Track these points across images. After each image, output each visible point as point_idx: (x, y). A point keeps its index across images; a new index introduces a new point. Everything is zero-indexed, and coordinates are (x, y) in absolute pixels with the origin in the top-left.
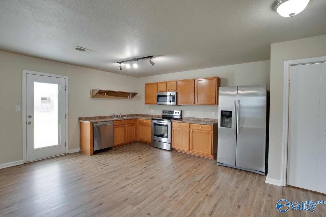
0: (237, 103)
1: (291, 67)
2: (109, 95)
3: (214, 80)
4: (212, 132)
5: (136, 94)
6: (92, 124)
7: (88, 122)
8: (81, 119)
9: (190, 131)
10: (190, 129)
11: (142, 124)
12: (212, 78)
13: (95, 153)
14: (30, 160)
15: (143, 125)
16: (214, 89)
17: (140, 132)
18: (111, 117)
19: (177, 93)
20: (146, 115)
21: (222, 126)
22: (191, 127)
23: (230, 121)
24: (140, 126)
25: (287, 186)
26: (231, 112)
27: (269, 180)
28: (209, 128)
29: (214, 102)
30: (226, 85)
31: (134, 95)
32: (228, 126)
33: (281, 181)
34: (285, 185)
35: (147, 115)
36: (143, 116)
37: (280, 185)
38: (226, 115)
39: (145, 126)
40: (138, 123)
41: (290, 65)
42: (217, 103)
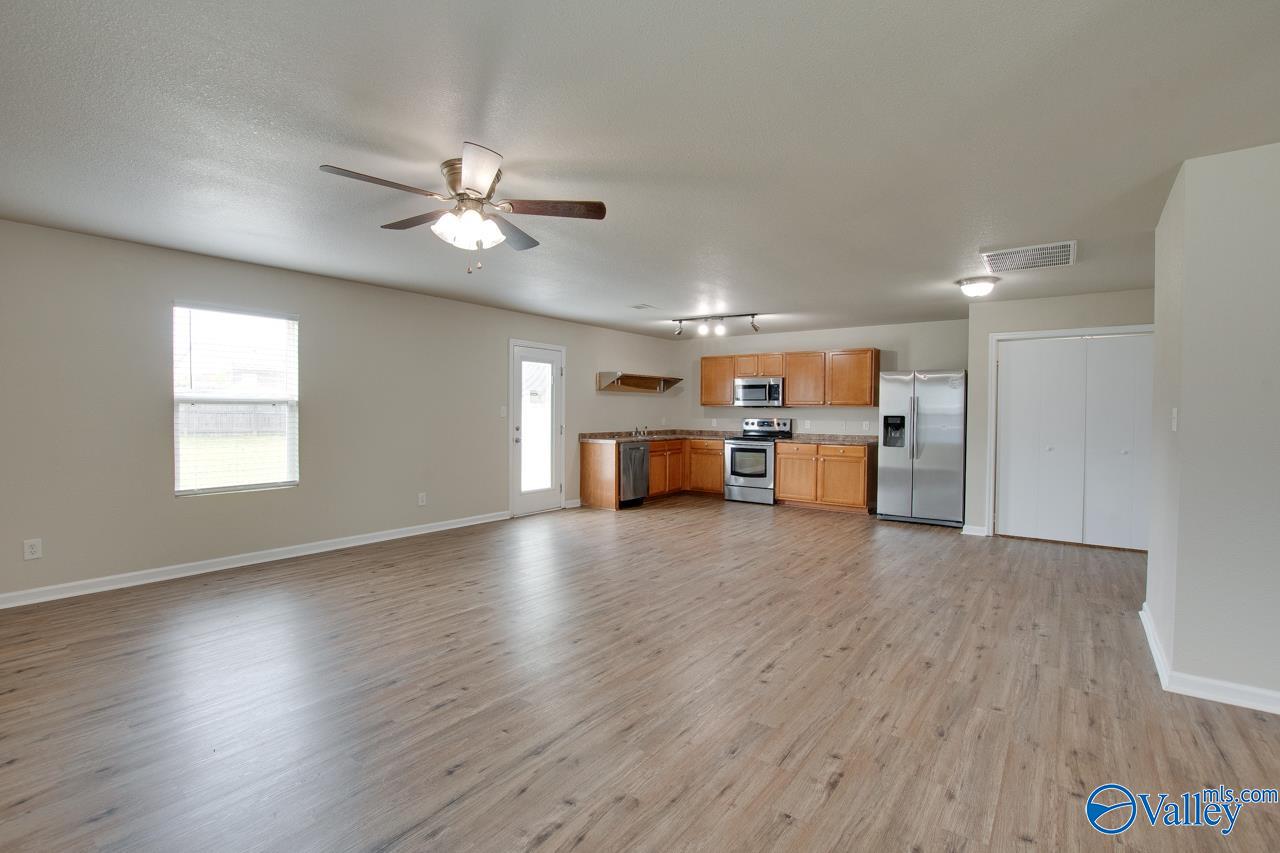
0: (915, 403)
1: (1000, 343)
2: (628, 385)
3: (869, 354)
4: (866, 458)
5: (677, 381)
6: (618, 445)
7: (612, 443)
8: (582, 436)
9: (817, 460)
10: (818, 456)
11: (699, 451)
12: (865, 351)
13: (623, 505)
14: (518, 512)
15: (701, 453)
16: (868, 374)
17: (693, 469)
18: (630, 434)
19: (784, 380)
20: (697, 432)
21: (885, 444)
22: (821, 452)
23: (902, 434)
24: (693, 456)
25: (995, 535)
26: (902, 418)
27: (967, 530)
28: (861, 453)
29: (868, 400)
30: (892, 369)
31: (669, 383)
32: (899, 444)
33: (985, 529)
34: (991, 534)
35: (701, 432)
36: (701, 433)
37: (984, 534)
38: (894, 425)
39: (706, 454)
40: (688, 449)
41: (999, 341)
42: (875, 402)
